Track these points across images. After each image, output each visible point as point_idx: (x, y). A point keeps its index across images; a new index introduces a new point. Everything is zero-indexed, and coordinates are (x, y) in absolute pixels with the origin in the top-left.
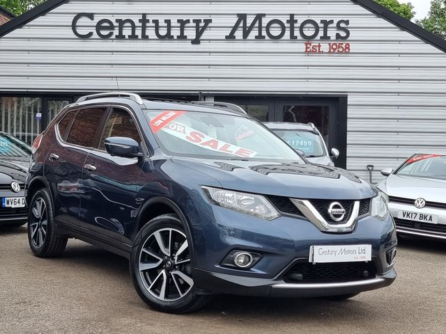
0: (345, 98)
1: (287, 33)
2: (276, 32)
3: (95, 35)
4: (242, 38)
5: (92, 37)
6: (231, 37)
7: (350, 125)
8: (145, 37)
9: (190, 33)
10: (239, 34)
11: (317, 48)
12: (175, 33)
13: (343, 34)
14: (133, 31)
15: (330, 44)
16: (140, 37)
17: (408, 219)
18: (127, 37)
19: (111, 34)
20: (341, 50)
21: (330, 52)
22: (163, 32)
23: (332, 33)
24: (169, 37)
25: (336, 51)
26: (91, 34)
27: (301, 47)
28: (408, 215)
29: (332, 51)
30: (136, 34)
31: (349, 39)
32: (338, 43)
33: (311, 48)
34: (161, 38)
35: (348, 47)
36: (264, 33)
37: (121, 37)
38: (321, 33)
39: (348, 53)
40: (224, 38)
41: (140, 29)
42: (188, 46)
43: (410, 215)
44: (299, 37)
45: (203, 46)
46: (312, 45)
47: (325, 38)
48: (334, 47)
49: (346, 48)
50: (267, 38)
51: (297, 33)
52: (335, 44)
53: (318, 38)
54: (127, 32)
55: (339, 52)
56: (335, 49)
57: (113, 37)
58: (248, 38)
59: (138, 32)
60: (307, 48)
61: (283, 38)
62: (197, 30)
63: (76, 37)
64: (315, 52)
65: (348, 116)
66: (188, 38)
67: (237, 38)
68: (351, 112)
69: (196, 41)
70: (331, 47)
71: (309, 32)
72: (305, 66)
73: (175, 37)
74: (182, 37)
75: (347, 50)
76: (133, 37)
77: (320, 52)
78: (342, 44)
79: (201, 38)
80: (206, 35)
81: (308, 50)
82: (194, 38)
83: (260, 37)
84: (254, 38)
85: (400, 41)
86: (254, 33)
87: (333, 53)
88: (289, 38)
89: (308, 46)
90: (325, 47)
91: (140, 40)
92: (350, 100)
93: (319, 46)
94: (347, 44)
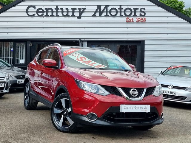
0: (144, 41)
1: (119, 14)
2: (113, 13)
3: (36, 15)
4: (99, 16)
5: (35, 16)
6: (94, 16)
7: (146, 53)
8: (57, 16)
9: (77, 14)
10: (98, 14)
12: (70, 14)
13: (143, 14)
14: (52, 13)
15: (137, 18)
16: (55, 16)
17: (165, 94)
18: (50, 16)
19: (43, 14)
20: (142, 21)
21: (137, 22)
22: (65, 14)
23: (138, 14)
24: (67, 16)
25: (140, 21)
26: (34, 14)
27: (125, 19)
28: (165, 92)
29: (138, 21)
30: (54, 14)
31: (146, 16)
32: (140, 18)
33: (129, 20)
34: (64, 16)
36: (108, 14)
37: (47, 16)
38: (133, 14)
39: (145, 22)
40: (91, 16)
41: (55, 12)
42: (75, 19)
43: (166, 92)
44: (124, 15)
45: (82, 19)
46: (129, 18)
47: (135, 16)
48: (139, 19)
49: (144, 20)
50: (110, 16)
51: (123, 14)
52: (139, 18)
53: (132, 16)
54: (50, 14)
55: (141, 22)
56: (139, 21)
57: (44, 16)
58: (102, 16)
59: (55, 14)
60: (127, 20)
61: (117, 16)
62: (80, 13)
63: (28, 16)
64: (131, 22)
65: (145, 49)
66: (76, 16)
67: (97, 16)
68: (146, 48)
69: (79, 17)
70: (137, 19)
71: (128, 13)
72: (126, 28)
73: (70, 16)
74: (73, 16)
75: (145, 21)
76: (52, 16)
77: (133, 22)
78: (142, 18)
79: (82, 16)
80: (83, 15)
81: (128, 21)
82: (78, 16)
83: (107, 16)
84: (104, 16)
85: (168, 17)
86: (104, 14)
87: (139, 22)
88: (119, 16)
89: (128, 19)
90: (135, 19)
91: (55, 17)
92: (146, 43)
93: (132, 19)
94: (144, 18)
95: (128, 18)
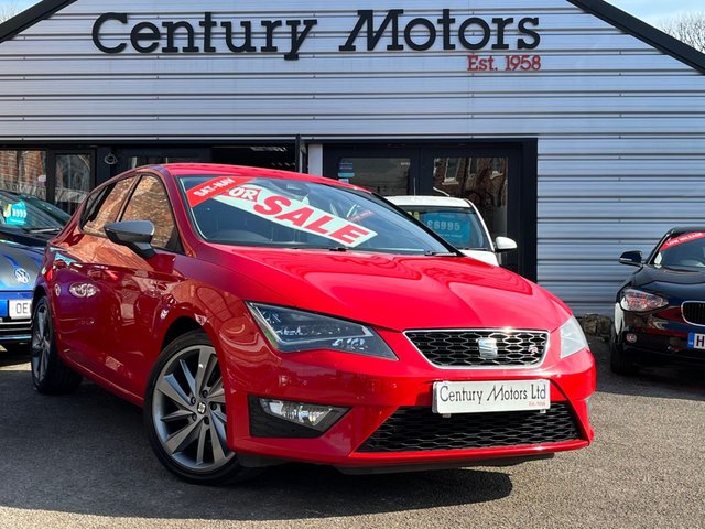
0: (534, 144)
1: (439, 40)
2: (420, 38)
3: (130, 49)
4: (366, 49)
5: (125, 51)
6: (348, 47)
7: (543, 188)
8: (209, 49)
9: (283, 44)
10: (361, 43)
11: (487, 64)
12: (259, 42)
13: (529, 40)
14: (191, 41)
15: (508, 57)
16: (202, 50)
18: (180, 50)
19: (155, 46)
20: (525, 65)
21: (508, 70)
22: (239, 42)
23: (511, 39)
24: (248, 48)
25: (518, 68)
26: (123, 46)
27: (458, 61)
29: (512, 67)
30: (195, 45)
31: (538, 48)
32: (521, 54)
33: (477, 62)
34: (235, 50)
35: (537, 61)
36: (401, 41)
37: (171, 50)
38: (493, 40)
39: (537, 70)
40: (337, 50)
41: (201, 37)
42: (276, 63)
44: (459, 47)
46: (480, 58)
47: (501, 46)
48: (515, 61)
49: (535, 62)
50: (406, 48)
51: (454, 40)
52: (517, 57)
53: (488, 47)
54: (181, 42)
55: (524, 70)
56: (516, 65)
57: (159, 50)
58: (376, 50)
59: (199, 43)
60: (471, 63)
61: (432, 49)
62: (294, 38)
63: (99, 52)
64: (484, 70)
65: (539, 173)
66: (280, 50)
67: (358, 49)
68: (543, 167)
69: (292, 56)
70: (509, 62)
71: (474, 38)
72: (468, 93)
73: (259, 50)
74: (270, 49)
75: (536, 66)
76: (191, 49)
77: (492, 70)
78: (528, 56)
79: (301, 50)
80: (307, 45)
81: (474, 67)
82: (289, 50)
83: (395, 47)
84: (386, 49)
85: (620, 51)
86: (386, 40)
87: (514, 71)
88: (441, 48)
89: (473, 60)
90: (500, 62)
91: (202, 54)
92: (542, 147)
93: (491, 60)
94: (535, 56)
95: (476, 57)
